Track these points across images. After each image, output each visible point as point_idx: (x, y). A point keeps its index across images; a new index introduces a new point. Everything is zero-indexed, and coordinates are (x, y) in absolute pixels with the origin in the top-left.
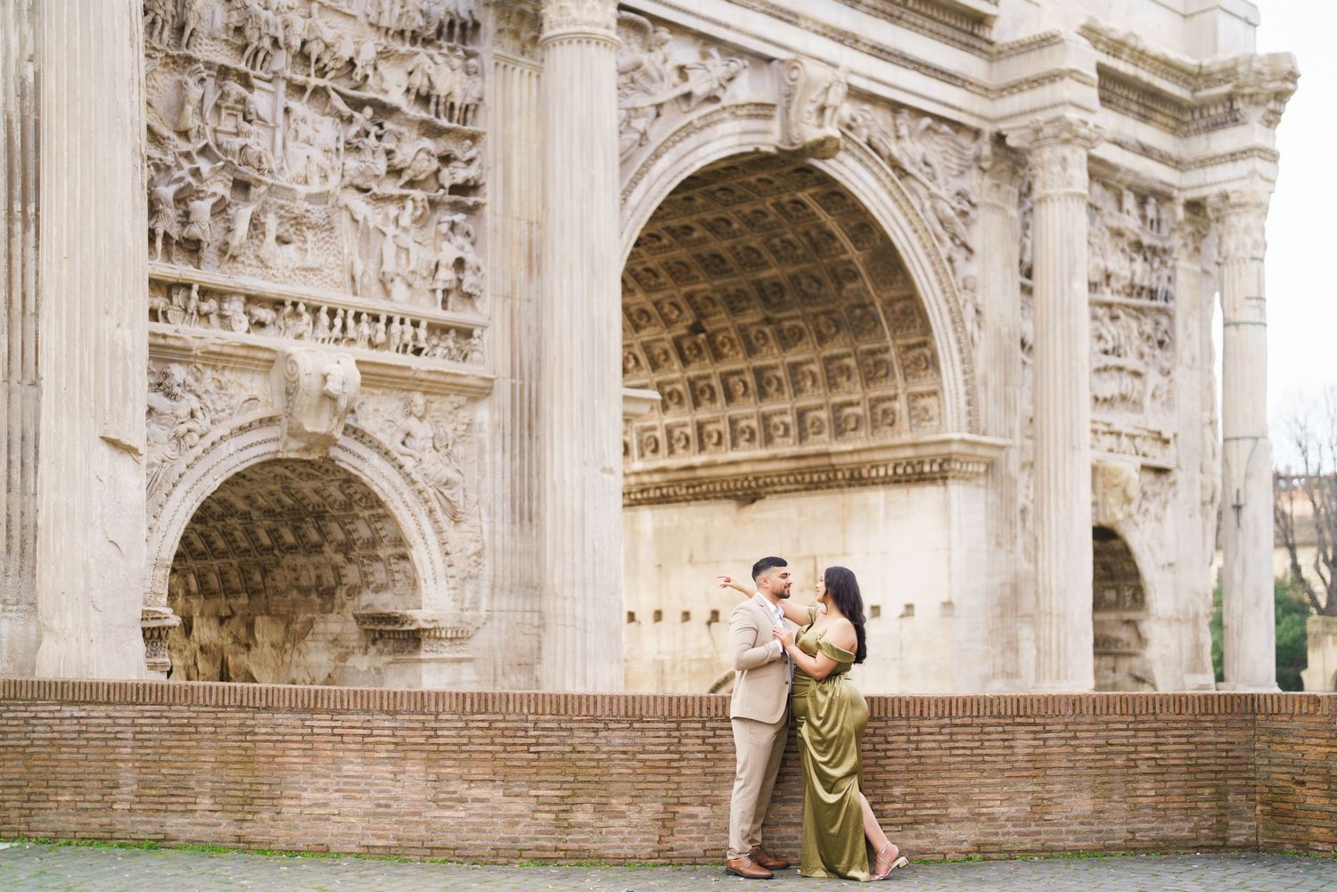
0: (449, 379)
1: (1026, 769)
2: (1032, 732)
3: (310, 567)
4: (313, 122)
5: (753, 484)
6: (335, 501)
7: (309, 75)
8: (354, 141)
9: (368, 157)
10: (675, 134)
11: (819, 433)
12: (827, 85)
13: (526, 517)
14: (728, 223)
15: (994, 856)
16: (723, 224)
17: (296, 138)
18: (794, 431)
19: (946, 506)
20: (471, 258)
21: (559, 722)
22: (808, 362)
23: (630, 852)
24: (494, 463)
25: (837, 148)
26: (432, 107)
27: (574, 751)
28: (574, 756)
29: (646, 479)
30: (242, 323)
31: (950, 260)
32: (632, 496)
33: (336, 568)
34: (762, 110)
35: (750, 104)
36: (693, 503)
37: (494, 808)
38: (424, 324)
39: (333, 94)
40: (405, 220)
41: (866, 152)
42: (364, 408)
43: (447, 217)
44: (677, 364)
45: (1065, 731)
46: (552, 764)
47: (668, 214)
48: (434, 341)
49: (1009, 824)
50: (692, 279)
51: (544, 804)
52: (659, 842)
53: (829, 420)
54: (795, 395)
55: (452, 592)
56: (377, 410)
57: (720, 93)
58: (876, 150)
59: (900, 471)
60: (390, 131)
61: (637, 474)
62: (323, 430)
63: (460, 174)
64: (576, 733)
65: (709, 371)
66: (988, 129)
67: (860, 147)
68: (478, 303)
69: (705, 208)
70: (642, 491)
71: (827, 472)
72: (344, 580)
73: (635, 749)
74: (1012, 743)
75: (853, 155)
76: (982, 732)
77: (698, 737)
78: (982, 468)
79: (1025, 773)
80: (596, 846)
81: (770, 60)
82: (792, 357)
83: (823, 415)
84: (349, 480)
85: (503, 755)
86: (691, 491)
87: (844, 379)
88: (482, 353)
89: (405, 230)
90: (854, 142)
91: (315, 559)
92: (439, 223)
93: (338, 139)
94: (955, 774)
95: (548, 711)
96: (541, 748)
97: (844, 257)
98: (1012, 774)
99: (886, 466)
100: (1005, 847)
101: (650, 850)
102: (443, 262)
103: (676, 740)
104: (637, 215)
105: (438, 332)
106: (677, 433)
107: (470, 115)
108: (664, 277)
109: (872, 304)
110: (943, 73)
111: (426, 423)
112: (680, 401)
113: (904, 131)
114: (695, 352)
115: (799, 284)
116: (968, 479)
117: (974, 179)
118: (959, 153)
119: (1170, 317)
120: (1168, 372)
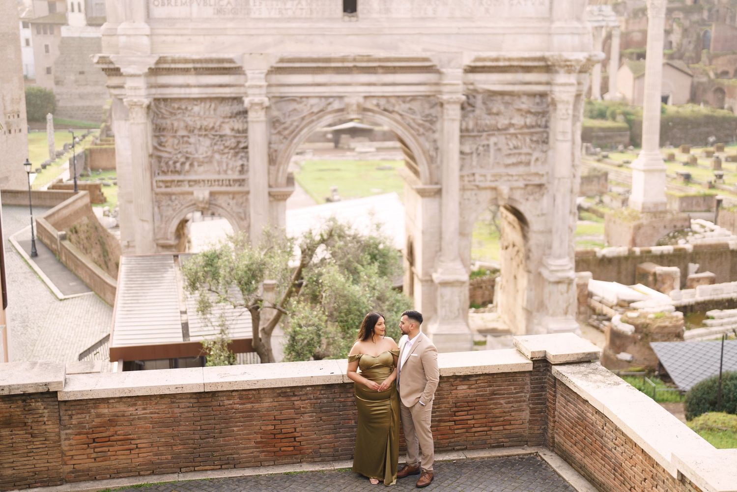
0: (238, 191)
4: (204, 142)
7: (203, 132)
8: (215, 143)
26: (235, 132)
30: (187, 186)
34: (340, 110)
35: (335, 110)
38: (232, 180)
39: (209, 135)
40: (230, 156)
41: (382, 113)
56: (222, 199)
57: (325, 109)
58: (387, 111)
60: (224, 139)
68: (247, 173)
75: (378, 114)
88: (248, 184)
90: (377, 111)
92: (238, 156)
93: (211, 143)
102: (238, 165)
105: (236, 181)
110: (414, 84)
116: (429, 196)
117: (438, 108)
118: (429, 102)
119: (548, 133)
120: (545, 152)
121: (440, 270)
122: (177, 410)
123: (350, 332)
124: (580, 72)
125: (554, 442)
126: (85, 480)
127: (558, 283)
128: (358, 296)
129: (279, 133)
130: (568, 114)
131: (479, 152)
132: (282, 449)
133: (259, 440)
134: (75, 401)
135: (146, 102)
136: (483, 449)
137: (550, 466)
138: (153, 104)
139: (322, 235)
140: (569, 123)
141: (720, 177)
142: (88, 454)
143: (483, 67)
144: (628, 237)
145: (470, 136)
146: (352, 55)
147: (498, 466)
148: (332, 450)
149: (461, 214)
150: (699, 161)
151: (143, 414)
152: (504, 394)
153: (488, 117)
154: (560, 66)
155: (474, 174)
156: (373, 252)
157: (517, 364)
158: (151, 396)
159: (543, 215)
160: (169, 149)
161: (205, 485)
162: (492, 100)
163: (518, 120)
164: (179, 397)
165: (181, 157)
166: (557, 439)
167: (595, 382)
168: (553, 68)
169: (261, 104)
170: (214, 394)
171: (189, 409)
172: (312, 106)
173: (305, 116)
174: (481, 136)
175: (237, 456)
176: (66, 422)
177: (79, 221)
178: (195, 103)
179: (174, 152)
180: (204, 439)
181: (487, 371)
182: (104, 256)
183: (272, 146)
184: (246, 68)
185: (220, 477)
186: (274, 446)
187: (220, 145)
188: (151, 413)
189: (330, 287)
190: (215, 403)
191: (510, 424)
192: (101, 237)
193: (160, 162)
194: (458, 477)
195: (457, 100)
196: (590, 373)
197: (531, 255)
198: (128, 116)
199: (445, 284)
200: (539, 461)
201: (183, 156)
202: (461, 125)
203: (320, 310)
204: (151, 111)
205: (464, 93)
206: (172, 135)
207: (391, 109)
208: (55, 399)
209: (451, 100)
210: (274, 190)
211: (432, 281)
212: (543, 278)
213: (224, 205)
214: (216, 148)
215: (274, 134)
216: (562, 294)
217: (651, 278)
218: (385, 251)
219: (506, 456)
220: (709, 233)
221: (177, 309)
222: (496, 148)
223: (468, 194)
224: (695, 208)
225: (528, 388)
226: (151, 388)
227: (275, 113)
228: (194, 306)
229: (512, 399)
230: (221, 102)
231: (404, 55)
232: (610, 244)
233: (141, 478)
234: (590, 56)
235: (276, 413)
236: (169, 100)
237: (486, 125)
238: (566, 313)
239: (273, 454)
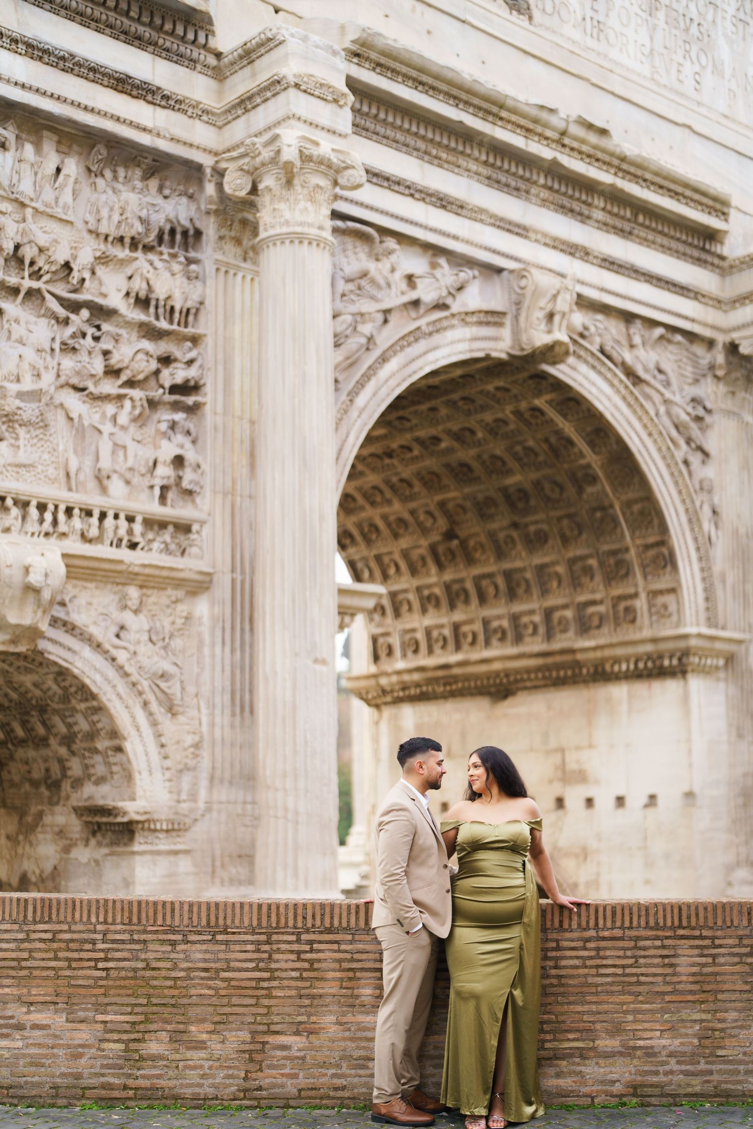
0: (165, 573)
1: (691, 992)
2: (697, 947)
3: (40, 761)
4: (27, 323)
5: (505, 681)
6: (55, 694)
7: (23, 278)
8: (70, 342)
9: (84, 357)
10: (403, 338)
11: (565, 631)
12: (555, 292)
13: (247, 709)
14: (473, 432)
15: (653, 1100)
16: (467, 433)
17: (9, 338)
18: (542, 630)
19: (685, 699)
20: (190, 455)
21: (131, 932)
22: (554, 563)
23: (210, 1091)
24: (213, 656)
25: (567, 353)
26: (152, 310)
27: (148, 967)
28: (148, 973)
29: (406, 678)
31: (686, 462)
32: (396, 694)
33: (61, 761)
34: (492, 318)
35: (480, 312)
36: (450, 700)
37: (56, 1036)
38: (139, 519)
39: (48, 296)
40: (123, 419)
41: (598, 359)
42: (76, 602)
43: (166, 416)
44: (433, 569)
45: (739, 946)
46: (122, 983)
47: (416, 425)
48: (150, 536)
49: (673, 1061)
50: (442, 488)
51: (112, 1031)
52: (246, 1079)
53: (574, 618)
54: (543, 595)
55: (168, 784)
56: (90, 604)
57: (449, 301)
58: (609, 357)
59: (641, 665)
60: (108, 333)
61: (399, 673)
62: (27, 621)
64: (151, 947)
65: (463, 574)
66: (721, 339)
67: (593, 354)
68: (198, 500)
69: (449, 418)
70: (404, 689)
71: (573, 668)
72: (69, 773)
73: (218, 965)
74: (673, 961)
75: (586, 362)
76: (636, 947)
77: (292, 952)
78: (721, 662)
79: (690, 998)
80: (171, 1083)
81: (499, 271)
82: (537, 560)
83: (569, 614)
84: (62, 673)
85: (68, 973)
86: (448, 688)
87: (588, 579)
88: (201, 548)
89: (123, 428)
90: (586, 349)
91: (44, 752)
92: (159, 422)
93: (53, 339)
94: (604, 997)
95: (119, 920)
96: (111, 965)
97: (582, 462)
98: (674, 998)
99: (628, 661)
100: (668, 1089)
101: (234, 1088)
102: (161, 459)
103: (266, 956)
104: (365, 416)
105: (156, 527)
106: (435, 634)
107: (191, 318)
108: (418, 487)
109: (612, 506)
110: (674, 285)
111: (142, 617)
112: (437, 605)
113: (637, 340)
114: (450, 557)
115: (543, 489)
118: (694, 361)
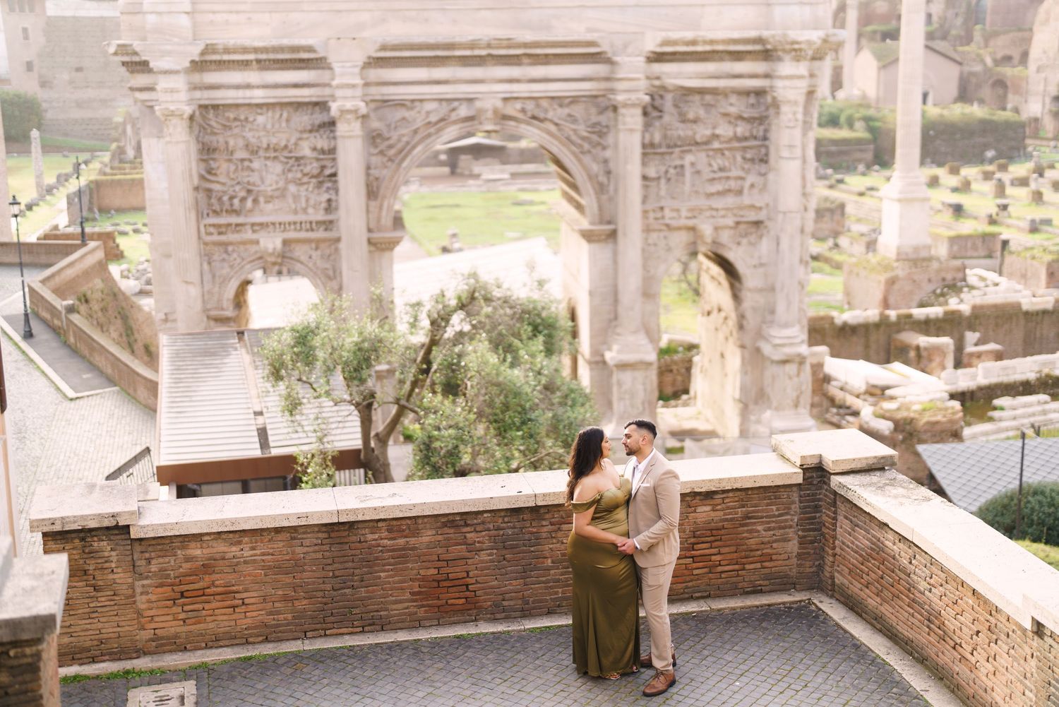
4: (275, 166)
7: (271, 154)
8: (289, 169)
30: (250, 232)
34: (469, 119)
35: (462, 118)
38: (315, 222)
39: (281, 157)
40: (311, 188)
41: (529, 121)
42: (296, 249)
43: (326, 185)
48: (319, 227)
57: (447, 117)
58: (536, 118)
60: (303, 163)
63: (328, 172)
67: (525, 120)
68: (336, 212)
75: (524, 123)
89: (312, 192)
90: (521, 119)
92: (323, 187)
93: (283, 169)
102: (323, 200)
105: (321, 224)
110: (575, 79)
113: (555, 107)
116: (599, 241)
117: (610, 114)
118: (597, 106)
119: (767, 147)
120: (764, 175)
121: (615, 347)
122: (299, 550)
123: (507, 435)
124: (813, 59)
125: (833, 584)
126: (170, 651)
127: (785, 362)
128: (518, 385)
129: (382, 153)
130: (797, 120)
131: (669, 176)
132: (450, 602)
133: (417, 590)
134: (154, 538)
135: (188, 110)
136: (733, 596)
137: (830, 617)
138: (197, 113)
139: (459, 298)
140: (797, 133)
141: (1005, 207)
142: (174, 614)
143: (674, 54)
144: (878, 295)
145: (656, 154)
146: (486, 39)
147: (758, 620)
148: (520, 602)
149: (645, 267)
150: (974, 186)
151: (252, 556)
152: (762, 517)
153: (682, 125)
154: (784, 51)
155: (662, 208)
156: (534, 321)
157: (781, 475)
158: (262, 530)
159: (762, 265)
160: (222, 179)
161: (343, 655)
162: (687, 102)
163: (725, 130)
164: (301, 530)
165: (241, 190)
166: (839, 579)
167: (896, 497)
168: (774, 54)
169: (356, 111)
170: (351, 525)
171: (316, 548)
172: (428, 113)
173: (418, 129)
174: (672, 153)
175: (385, 613)
176: (142, 569)
177: (90, 285)
178: (259, 111)
179: (229, 183)
180: (339, 589)
181: (738, 485)
182: (128, 335)
183: (372, 172)
184: (332, 59)
185: (362, 643)
186: (438, 598)
187: (296, 171)
188: (263, 554)
189: (478, 372)
190: (354, 538)
191: (771, 560)
192: (122, 308)
193: (209, 197)
194: (702, 636)
195: (637, 102)
196: (886, 484)
197: (745, 323)
198: (161, 131)
199: (623, 366)
200: (813, 611)
201: (243, 188)
202: (643, 137)
203: (466, 405)
204: (194, 123)
205: (647, 92)
206: (227, 158)
207: (542, 115)
208: (127, 536)
209: (629, 102)
210: (375, 235)
211: (604, 363)
212: (763, 355)
213: (304, 258)
214: (290, 175)
215: (373, 155)
216: (790, 378)
217: (912, 354)
218: (550, 320)
219: (766, 605)
220: (992, 289)
221: (249, 408)
222: (693, 170)
223: (654, 236)
224: (969, 253)
225: (795, 507)
226: (262, 518)
227: (375, 124)
228: (278, 404)
229: (773, 525)
230: (296, 110)
231: (560, 38)
232: (851, 306)
233: (250, 647)
234: (827, 36)
235: (440, 551)
236: (221, 107)
237: (679, 137)
238: (796, 406)
239: (436, 610)
